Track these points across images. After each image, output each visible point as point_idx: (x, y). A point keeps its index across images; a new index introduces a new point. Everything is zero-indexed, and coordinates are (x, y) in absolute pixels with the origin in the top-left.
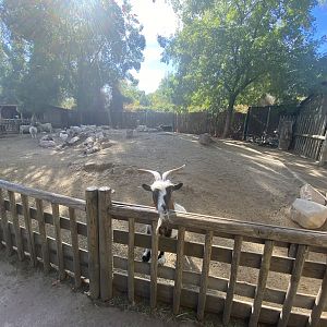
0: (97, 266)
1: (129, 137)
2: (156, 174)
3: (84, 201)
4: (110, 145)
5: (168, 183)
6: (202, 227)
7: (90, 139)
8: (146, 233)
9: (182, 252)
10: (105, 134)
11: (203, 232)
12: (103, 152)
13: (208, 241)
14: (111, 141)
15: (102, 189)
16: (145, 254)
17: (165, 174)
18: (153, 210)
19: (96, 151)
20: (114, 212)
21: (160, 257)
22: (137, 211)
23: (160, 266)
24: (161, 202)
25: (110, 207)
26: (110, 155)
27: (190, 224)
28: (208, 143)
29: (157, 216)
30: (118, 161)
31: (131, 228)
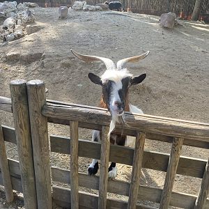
0: (31, 178)
1: (63, 18)
2: (107, 61)
3: (8, 100)
4: (38, 29)
5: (124, 73)
6: (169, 134)
7: (10, 21)
8: (92, 141)
9: (140, 164)
10: (29, 14)
11: (170, 139)
12: (28, 37)
13: (175, 151)
14: (39, 24)
15: (32, 82)
16: (92, 165)
17: (120, 63)
18: (103, 111)
19: (19, 36)
20: (50, 113)
21: (110, 169)
22: (81, 113)
23: (111, 179)
24: (115, 98)
25: (44, 108)
26: (38, 42)
27: (153, 130)
28: (172, 27)
29: (109, 119)
30: (49, 50)
31: (74, 133)
